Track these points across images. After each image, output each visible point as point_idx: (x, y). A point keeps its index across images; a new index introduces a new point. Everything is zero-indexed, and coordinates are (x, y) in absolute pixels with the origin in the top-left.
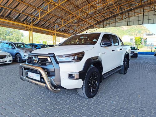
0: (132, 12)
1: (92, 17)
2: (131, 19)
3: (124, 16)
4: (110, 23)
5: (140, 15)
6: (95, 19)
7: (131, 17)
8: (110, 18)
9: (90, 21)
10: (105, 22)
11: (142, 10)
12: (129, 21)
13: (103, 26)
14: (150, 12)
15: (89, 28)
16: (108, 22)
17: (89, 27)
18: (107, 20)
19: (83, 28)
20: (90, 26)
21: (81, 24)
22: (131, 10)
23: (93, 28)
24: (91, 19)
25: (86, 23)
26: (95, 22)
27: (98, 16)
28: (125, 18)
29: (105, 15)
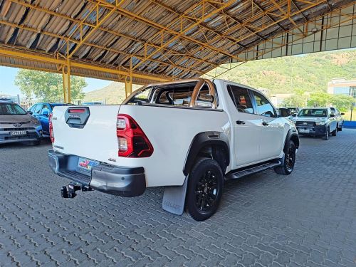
0: (334, 15)
1: (221, 35)
2: (330, 32)
3: (311, 26)
4: (274, 46)
10: (261, 45)
12: (324, 38)
13: (255, 56)
15: (223, 63)
17: (221, 59)
20: (224, 57)
21: (196, 52)
23: (232, 62)
26: (235, 47)
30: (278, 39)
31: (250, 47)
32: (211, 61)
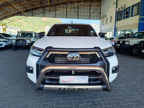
0: (58, 7)
1: (20, 3)
2: (58, 12)
3: (52, 8)
4: (39, 12)
5: (65, 10)
6: (24, 6)
7: (57, 10)
8: (39, 8)
9: (18, 7)
10: (34, 11)
11: (66, 7)
12: (56, 13)
13: (32, 15)
14: (71, 9)
15: (16, 15)
16: (37, 11)
17: (16, 13)
18: (36, 9)
19: (8, 14)
20: (18, 13)
21: (6, 9)
22: (57, 4)
23: (21, 16)
24: (20, 5)
25: (12, 8)
26: (24, 10)
27: (27, 4)
28: (53, 11)
29: (35, 4)
30: (41, 10)
31: (29, 11)
32: (11, 13)
